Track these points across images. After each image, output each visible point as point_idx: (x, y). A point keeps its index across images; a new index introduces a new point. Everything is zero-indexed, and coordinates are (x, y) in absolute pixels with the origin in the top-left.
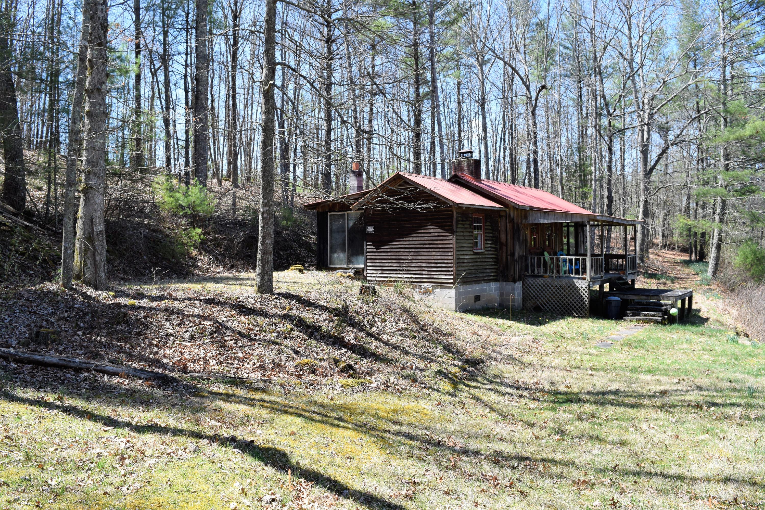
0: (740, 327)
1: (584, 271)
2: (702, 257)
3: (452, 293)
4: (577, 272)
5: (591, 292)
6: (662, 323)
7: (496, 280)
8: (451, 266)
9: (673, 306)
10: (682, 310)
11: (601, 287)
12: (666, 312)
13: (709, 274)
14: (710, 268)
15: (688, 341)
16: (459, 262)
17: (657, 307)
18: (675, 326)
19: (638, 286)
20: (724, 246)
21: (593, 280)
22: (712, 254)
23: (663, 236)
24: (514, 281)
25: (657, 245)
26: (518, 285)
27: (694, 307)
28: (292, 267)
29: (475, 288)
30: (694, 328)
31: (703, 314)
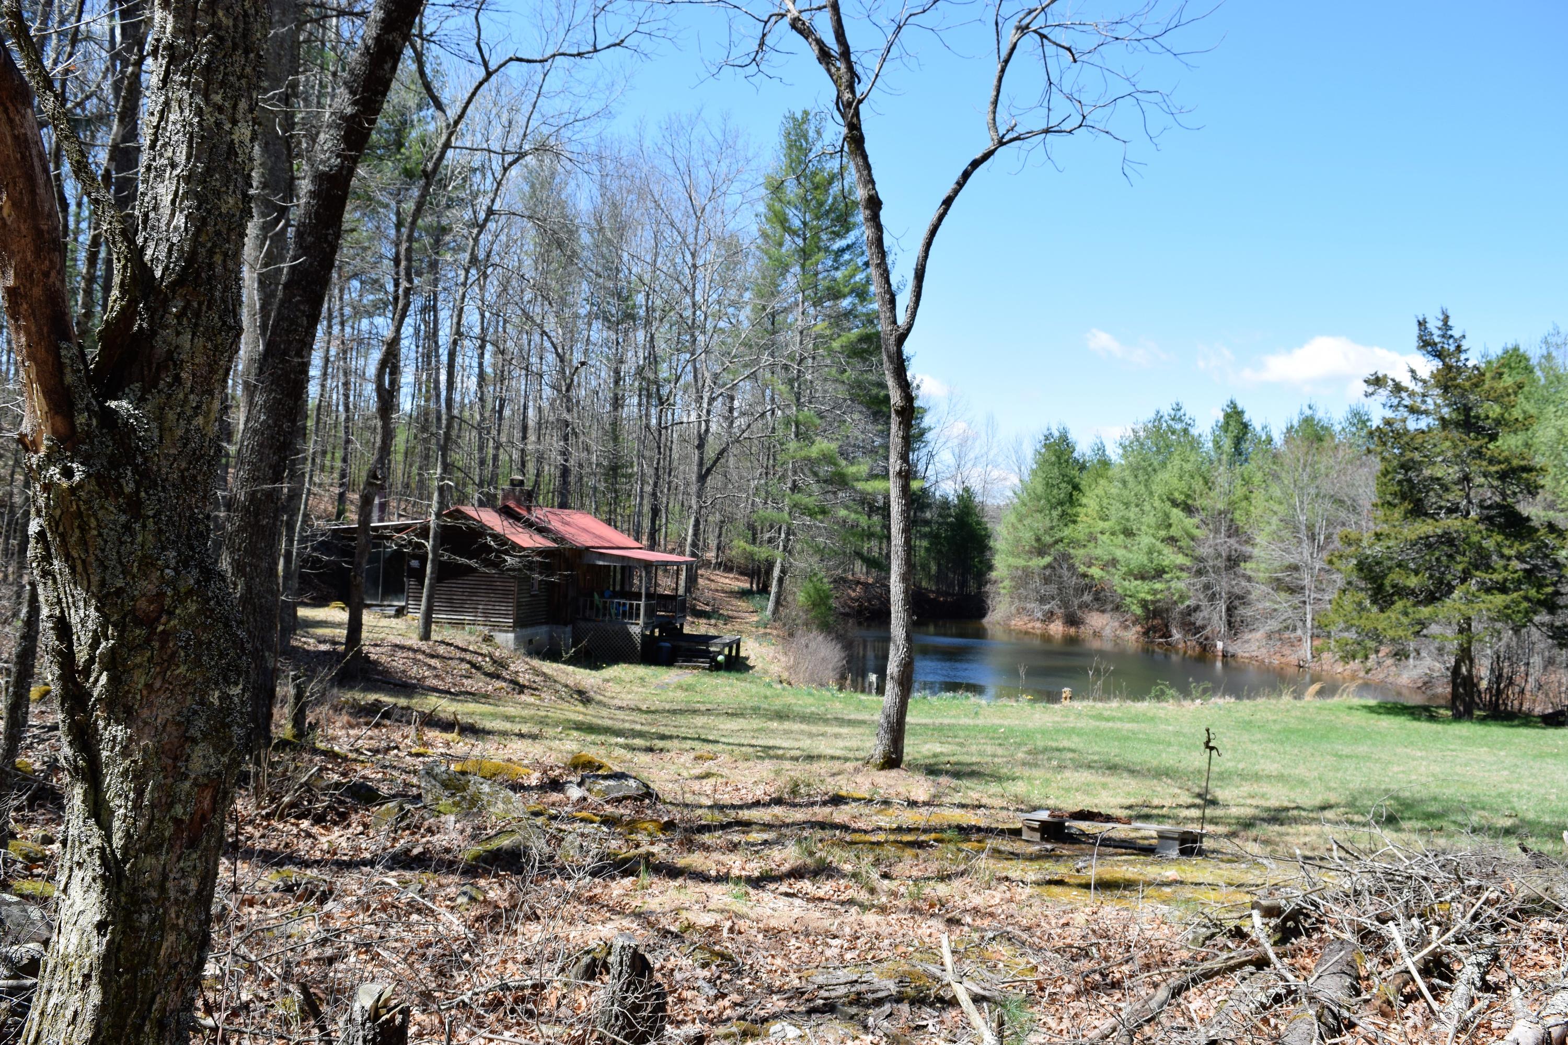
0: (785, 675)
1: (638, 616)
2: (764, 590)
3: (511, 636)
4: (631, 618)
5: (643, 635)
6: (710, 669)
7: (546, 623)
8: (511, 610)
9: (720, 653)
10: (728, 657)
11: (652, 632)
12: (714, 659)
13: (768, 613)
14: (771, 605)
15: (731, 685)
16: (519, 606)
17: (706, 654)
18: (722, 673)
19: (687, 630)
20: (787, 579)
21: (646, 625)
22: (774, 589)
23: (718, 548)
24: (566, 625)
25: (709, 562)
26: (569, 629)
27: (743, 654)
28: (333, 604)
29: (529, 631)
30: (738, 675)
31: (750, 663)
